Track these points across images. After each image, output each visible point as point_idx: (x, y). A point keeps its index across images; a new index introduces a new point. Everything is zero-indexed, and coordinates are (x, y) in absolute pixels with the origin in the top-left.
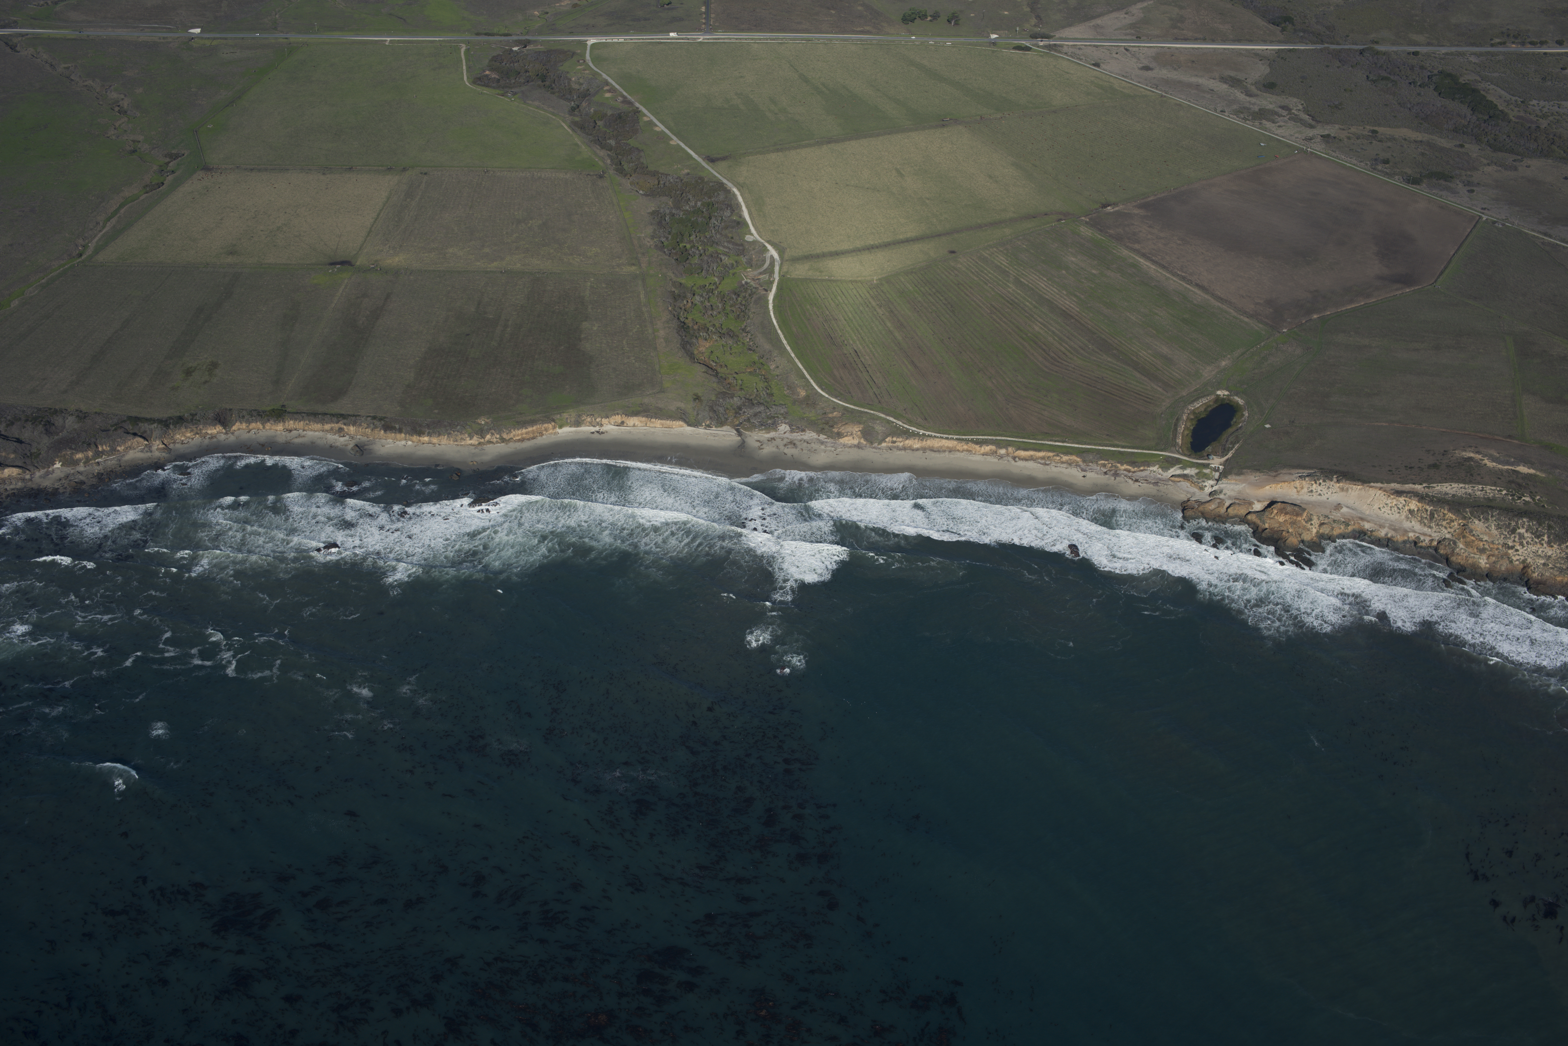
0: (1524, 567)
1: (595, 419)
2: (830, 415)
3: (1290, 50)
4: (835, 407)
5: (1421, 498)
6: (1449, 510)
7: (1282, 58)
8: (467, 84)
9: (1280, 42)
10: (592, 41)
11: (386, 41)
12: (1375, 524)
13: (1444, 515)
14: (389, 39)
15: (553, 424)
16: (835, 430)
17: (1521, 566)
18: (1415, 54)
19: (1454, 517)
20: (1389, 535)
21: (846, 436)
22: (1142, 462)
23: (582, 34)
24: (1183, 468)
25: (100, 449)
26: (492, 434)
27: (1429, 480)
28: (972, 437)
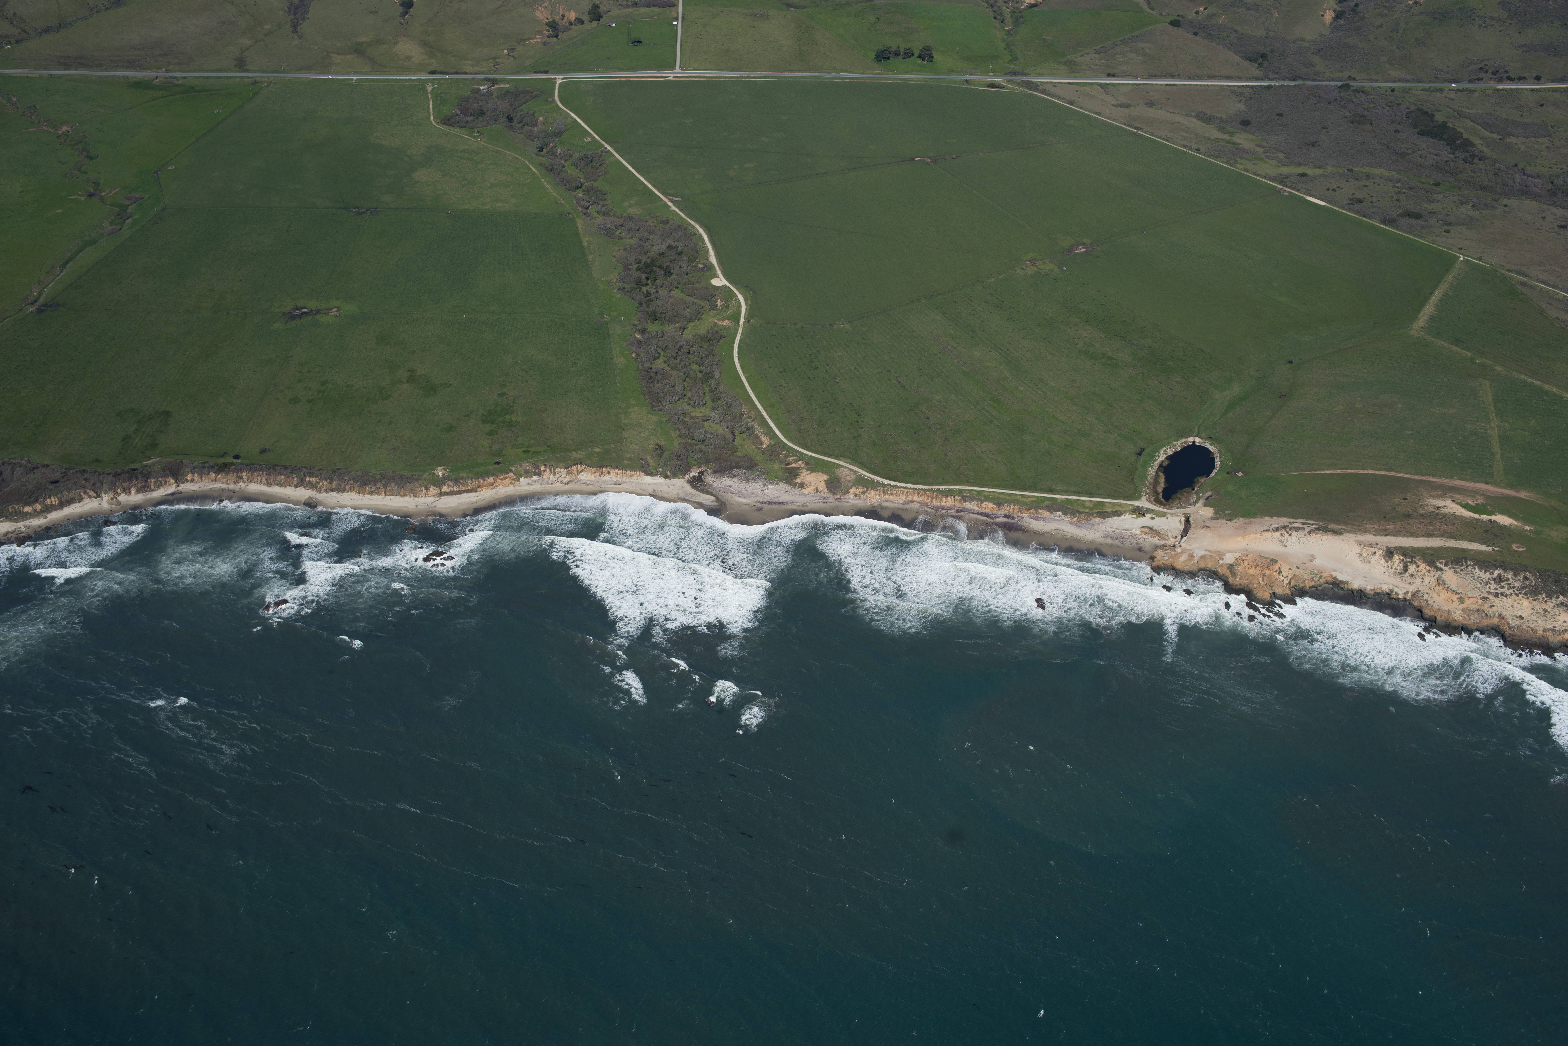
0: (1500, 620)
1: (554, 470)
2: (793, 465)
3: (1266, 87)
4: (801, 457)
6: (1424, 562)
7: (1259, 95)
8: (434, 123)
9: (1257, 79)
10: (559, 79)
13: (1418, 566)
14: (355, 78)
15: (511, 475)
16: (799, 480)
17: (1497, 619)
18: (1393, 90)
19: (1428, 569)
21: (810, 486)
22: (1111, 513)
23: (552, 71)
24: (1151, 518)
25: (48, 503)
26: (449, 485)
28: (938, 487)
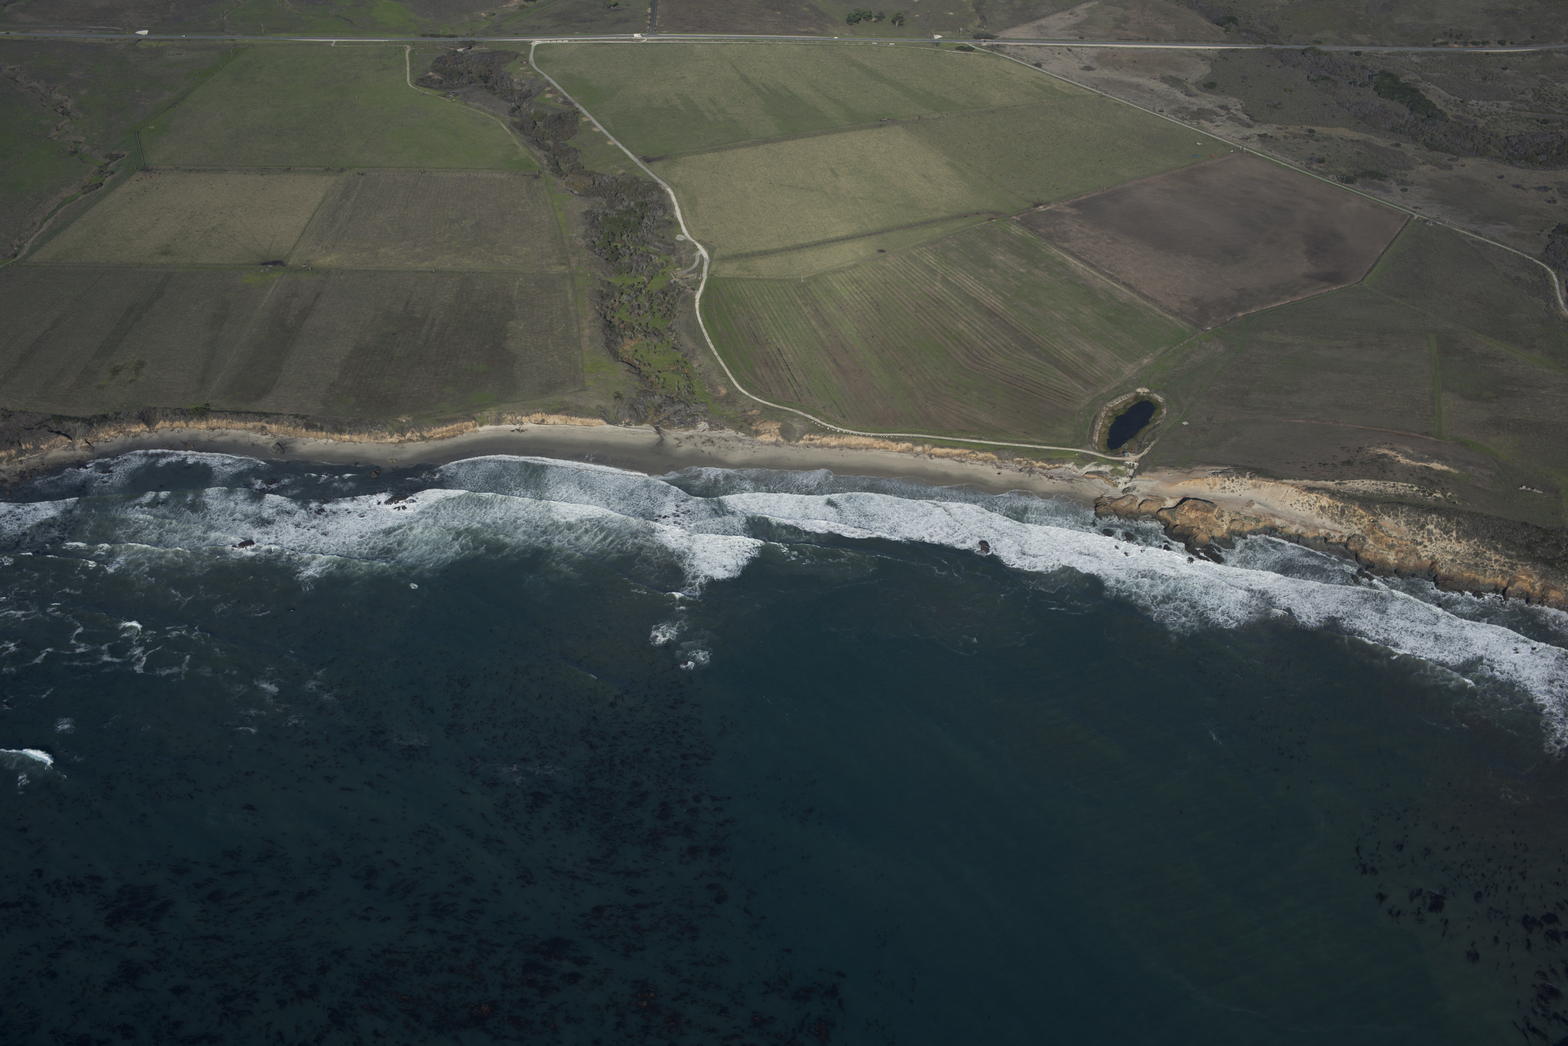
0: (1433, 563)
1: (516, 418)
2: (750, 413)
3: (1232, 50)
4: (755, 405)
5: (1332, 494)
6: (1360, 507)
7: (1224, 58)
8: (410, 85)
9: (1223, 42)
10: (536, 42)
11: (332, 42)
12: (1286, 521)
13: (1355, 511)
14: (334, 41)
15: (474, 422)
16: (754, 428)
17: (1430, 562)
18: (1358, 54)
19: (1364, 513)
20: (1300, 532)
21: (764, 434)
22: (1058, 459)
23: (528, 35)
24: (1098, 465)
25: (24, 447)
26: (413, 432)
27: (1342, 477)
28: (889, 435)
